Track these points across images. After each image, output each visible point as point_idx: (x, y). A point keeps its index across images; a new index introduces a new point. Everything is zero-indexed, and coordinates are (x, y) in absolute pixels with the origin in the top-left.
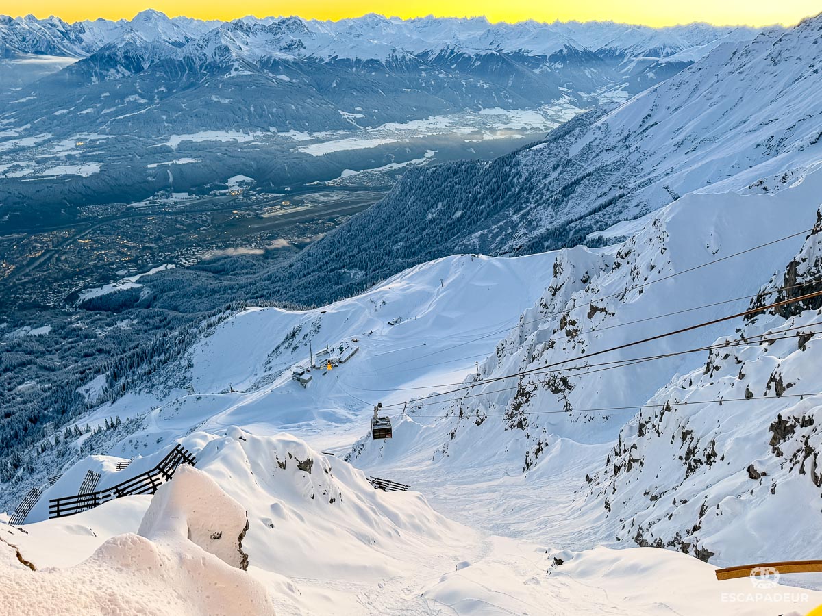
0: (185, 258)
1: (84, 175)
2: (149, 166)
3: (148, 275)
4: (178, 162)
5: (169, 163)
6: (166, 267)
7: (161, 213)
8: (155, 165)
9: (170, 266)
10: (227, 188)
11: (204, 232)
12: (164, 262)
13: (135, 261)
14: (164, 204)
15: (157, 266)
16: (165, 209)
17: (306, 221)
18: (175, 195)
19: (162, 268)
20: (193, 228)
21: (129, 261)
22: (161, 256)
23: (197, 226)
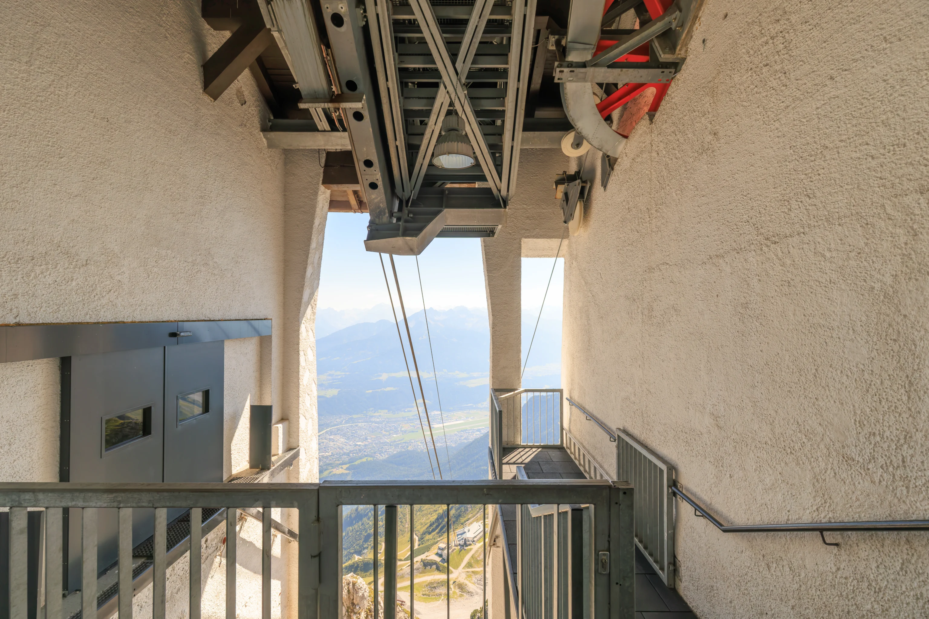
0: (380, 454)
1: (328, 396)
2: (367, 392)
3: (355, 465)
4: (385, 390)
5: (379, 390)
7: (371, 422)
8: (371, 391)
9: (369, 459)
11: (395, 436)
12: (366, 456)
13: (348, 454)
14: (372, 417)
15: (361, 458)
16: (373, 419)
17: (461, 431)
18: (379, 411)
19: (364, 460)
20: (388, 433)
21: (344, 454)
22: (365, 451)
23: (391, 432)
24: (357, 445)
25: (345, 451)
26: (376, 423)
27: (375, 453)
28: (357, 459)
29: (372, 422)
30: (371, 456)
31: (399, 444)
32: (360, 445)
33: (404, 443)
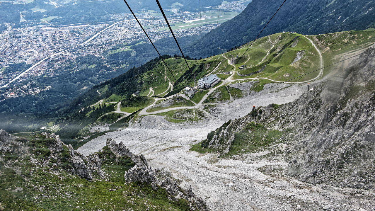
3: (135, 46)
6: (143, 43)
9: (144, 42)
10: (171, 8)
11: (160, 28)
12: (142, 40)
13: (130, 39)
14: (144, 15)
15: (139, 42)
16: (144, 17)
17: (204, 25)
18: (149, 10)
19: (141, 43)
20: (155, 26)
21: (128, 39)
22: (141, 38)
23: (157, 25)
24: (136, 33)
25: (129, 37)
26: (148, 19)
28: (136, 43)
31: (163, 33)
32: (137, 34)
33: (166, 33)
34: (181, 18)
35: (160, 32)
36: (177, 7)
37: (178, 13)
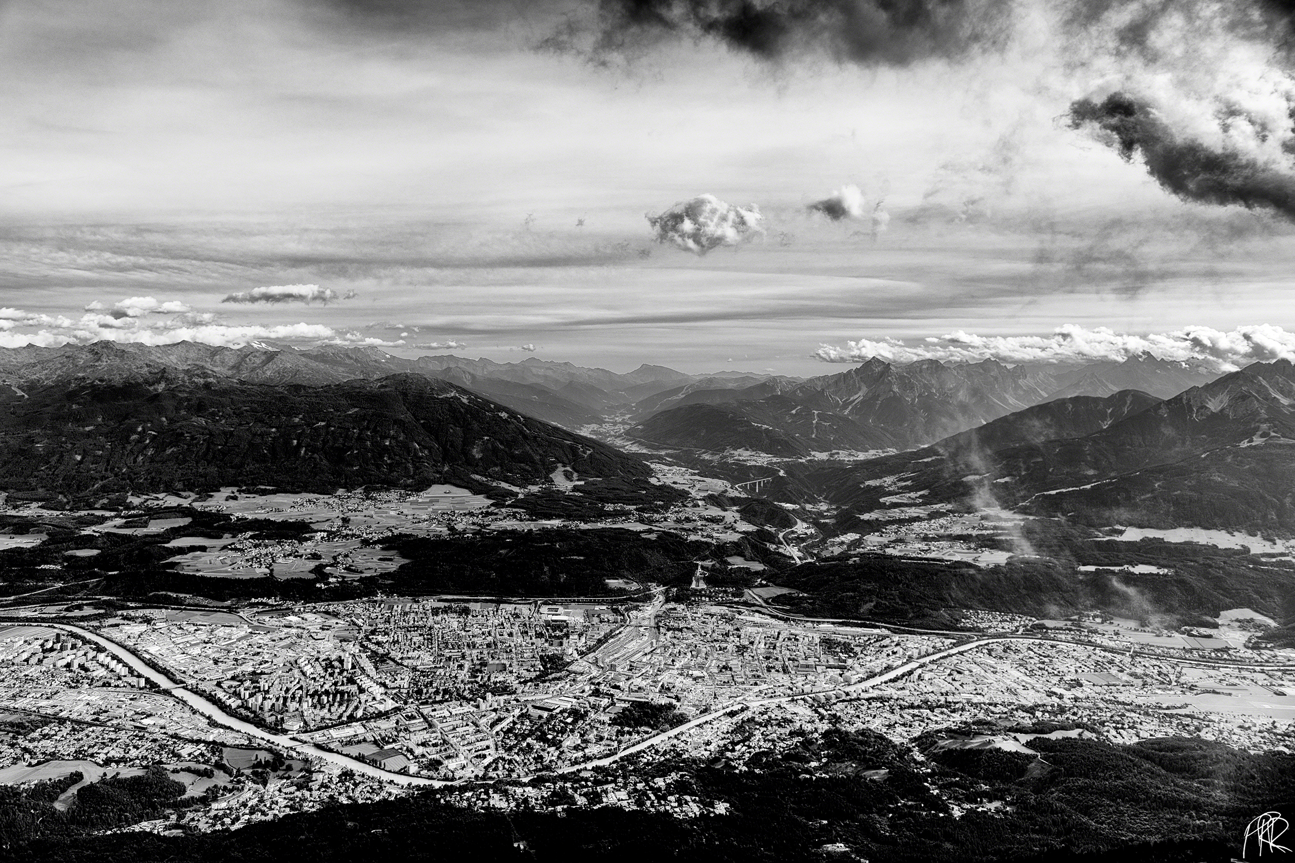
0: (1116, 729)
1: (982, 565)
2: (1083, 568)
3: (1049, 739)
4: (1131, 569)
5: (1117, 568)
6: (1080, 735)
7: (1090, 643)
8: (1092, 568)
9: (1087, 735)
10: (1216, 626)
11: (1159, 692)
12: (1078, 725)
13: (1031, 710)
14: (1096, 632)
15: (1065, 728)
16: (1098, 639)
18: (1117, 620)
19: (1074, 734)
20: (1139, 682)
21: (1023, 708)
22: (1074, 714)
23: (1149, 680)
24: (1055, 693)
25: (1024, 702)
26: (1105, 649)
27: (1103, 724)
28: (1054, 729)
29: (1095, 646)
30: (1093, 730)
31: (1171, 716)
32: (1061, 697)
33: (1187, 716)
34: (1263, 672)
35: (1160, 708)
36: (1244, 624)
37: (1252, 648)
